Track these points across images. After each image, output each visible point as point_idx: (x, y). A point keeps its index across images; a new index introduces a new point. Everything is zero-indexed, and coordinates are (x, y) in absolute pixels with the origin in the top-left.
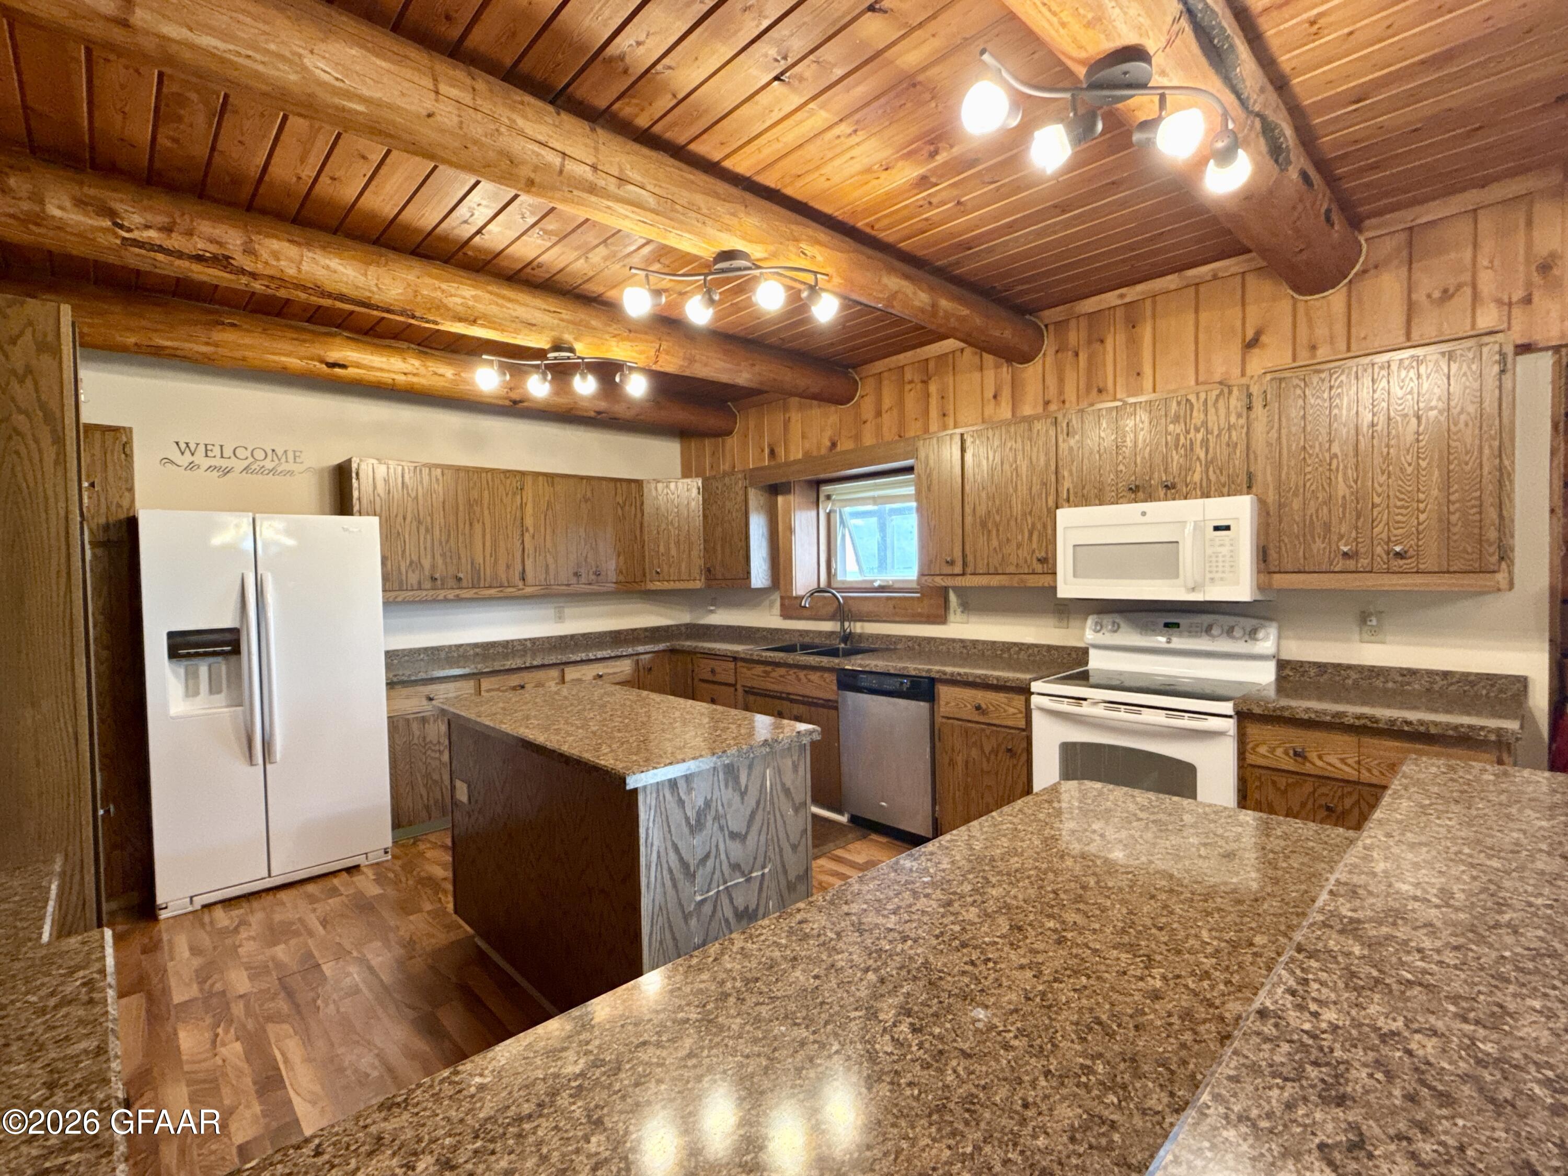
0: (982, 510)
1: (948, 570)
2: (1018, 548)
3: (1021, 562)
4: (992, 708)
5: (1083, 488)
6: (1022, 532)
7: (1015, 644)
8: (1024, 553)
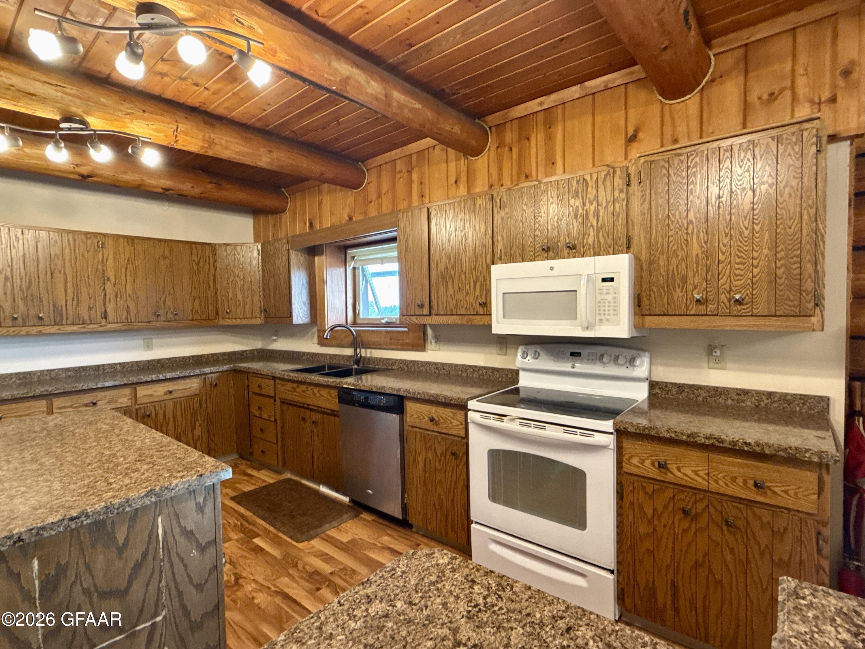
0: (442, 267)
1: (420, 311)
2: (467, 294)
3: (469, 306)
4: (442, 420)
5: (511, 249)
6: (469, 282)
7: (470, 366)
8: (470, 299)
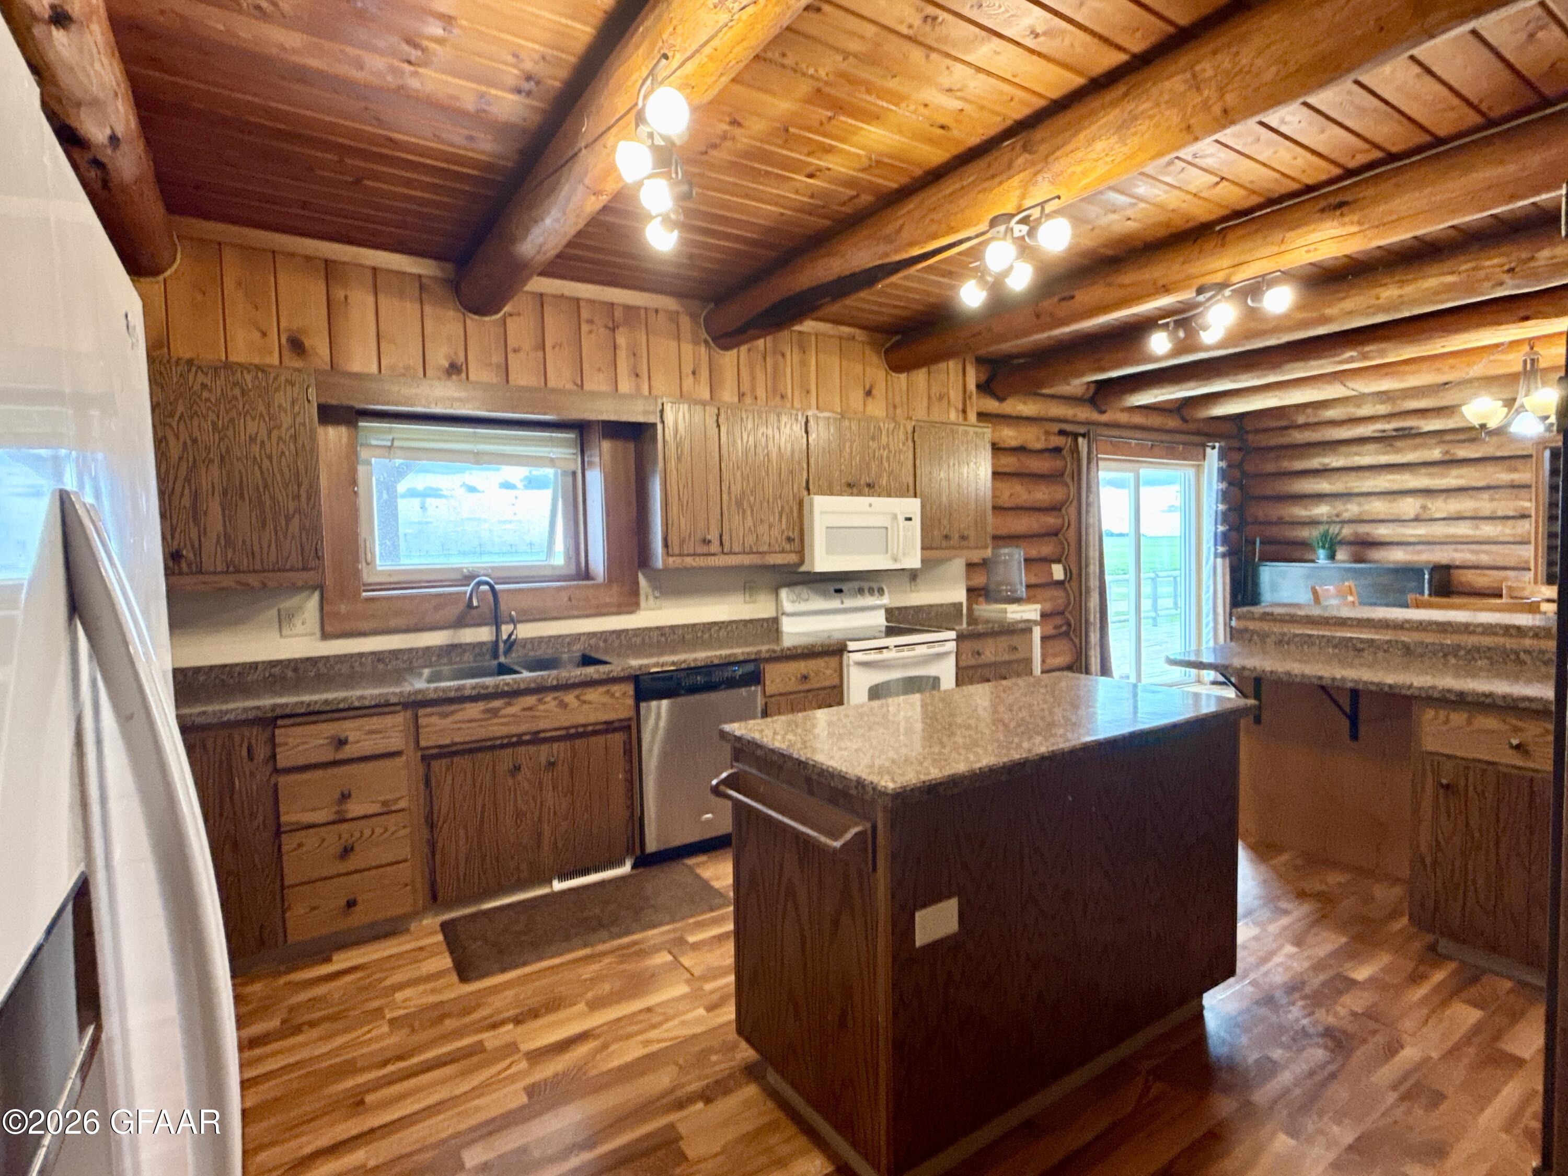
0: (736, 489)
1: (705, 549)
2: (770, 528)
3: (773, 541)
4: (813, 675)
6: (774, 513)
8: (775, 532)
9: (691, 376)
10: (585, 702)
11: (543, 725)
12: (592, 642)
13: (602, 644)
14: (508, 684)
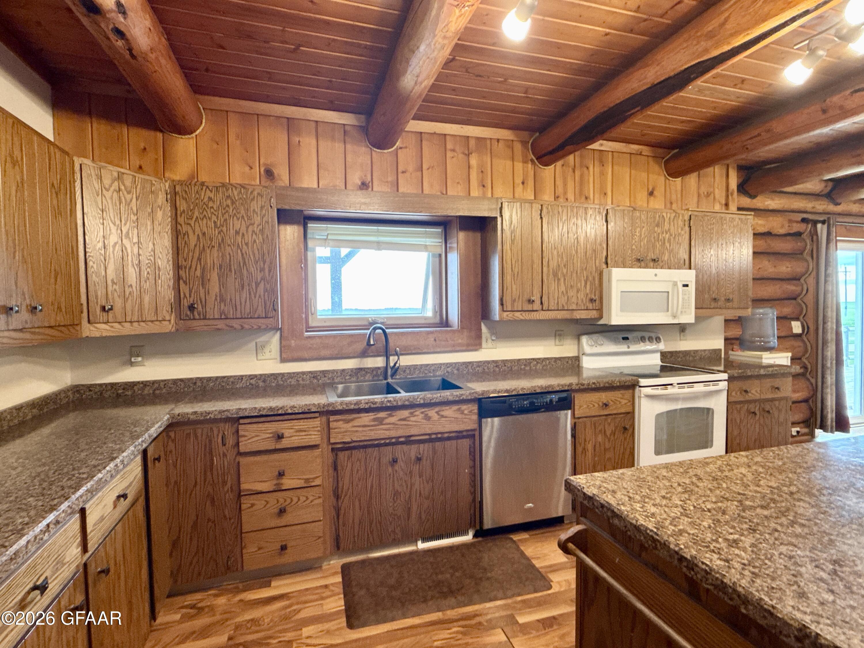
0: (553, 264)
1: (530, 307)
2: (578, 292)
3: (580, 302)
4: (612, 403)
6: (580, 281)
8: (581, 295)
9: (521, 185)
10: (443, 416)
11: (414, 431)
12: (449, 370)
13: (456, 372)
14: (389, 401)
